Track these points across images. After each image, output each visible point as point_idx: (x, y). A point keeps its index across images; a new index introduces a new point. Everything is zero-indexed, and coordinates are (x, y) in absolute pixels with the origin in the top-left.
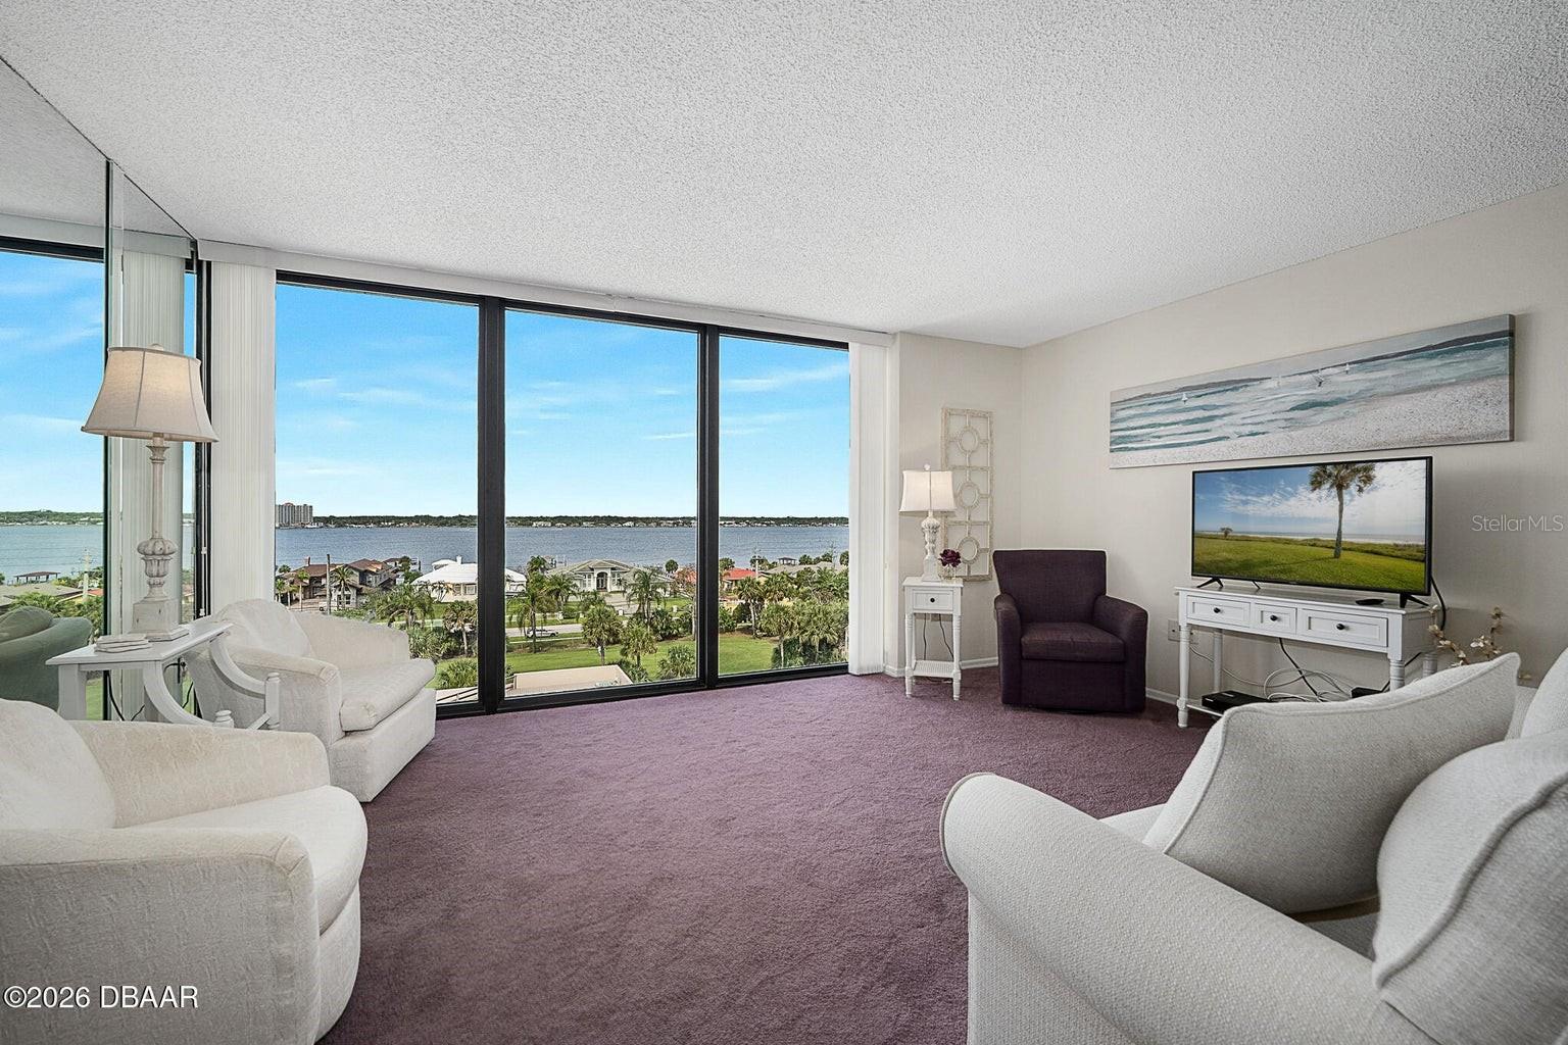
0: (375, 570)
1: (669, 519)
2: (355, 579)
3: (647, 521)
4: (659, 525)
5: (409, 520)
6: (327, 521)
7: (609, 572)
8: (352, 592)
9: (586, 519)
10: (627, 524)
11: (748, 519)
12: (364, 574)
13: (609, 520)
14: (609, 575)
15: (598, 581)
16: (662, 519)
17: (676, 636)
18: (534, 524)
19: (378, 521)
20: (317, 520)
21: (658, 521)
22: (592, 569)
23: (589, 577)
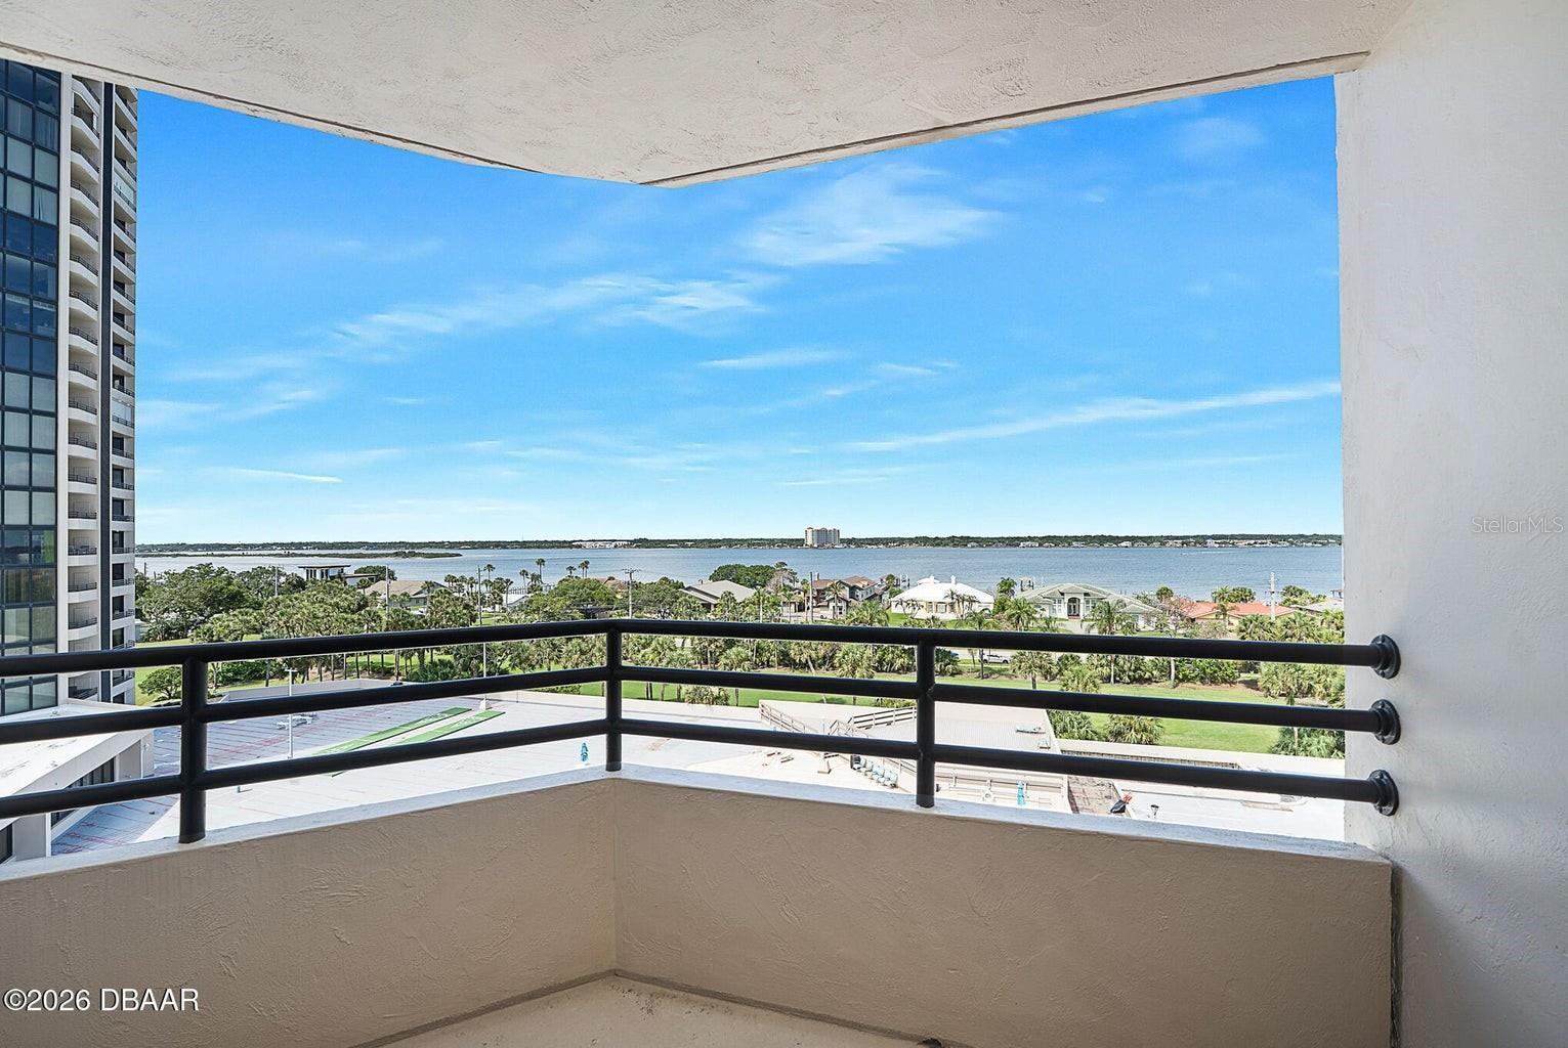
0: (861, 586)
1: (1177, 538)
2: (845, 593)
3: (1148, 540)
4: (1163, 544)
5: (911, 541)
6: (849, 542)
7: (1082, 598)
8: (843, 604)
9: (1076, 538)
10: (1124, 544)
11: (1292, 536)
12: (853, 589)
13: (1102, 540)
14: (1082, 601)
15: (1069, 607)
16: (1168, 538)
17: (1149, 681)
18: (1022, 544)
19: (886, 542)
20: (843, 541)
21: (1163, 540)
22: (1062, 594)
23: (1060, 602)
